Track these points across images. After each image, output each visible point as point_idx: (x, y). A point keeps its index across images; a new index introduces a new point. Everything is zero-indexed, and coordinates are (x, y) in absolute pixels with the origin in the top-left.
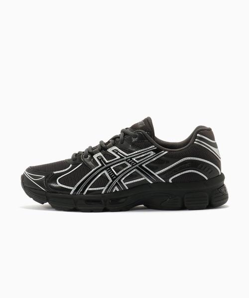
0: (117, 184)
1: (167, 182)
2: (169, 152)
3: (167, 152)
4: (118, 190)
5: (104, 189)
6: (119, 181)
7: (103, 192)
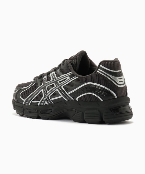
0: (46, 100)
1: (75, 100)
2: (79, 77)
3: (77, 77)
4: (47, 104)
5: (39, 102)
6: (48, 97)
7: (39, 104)
